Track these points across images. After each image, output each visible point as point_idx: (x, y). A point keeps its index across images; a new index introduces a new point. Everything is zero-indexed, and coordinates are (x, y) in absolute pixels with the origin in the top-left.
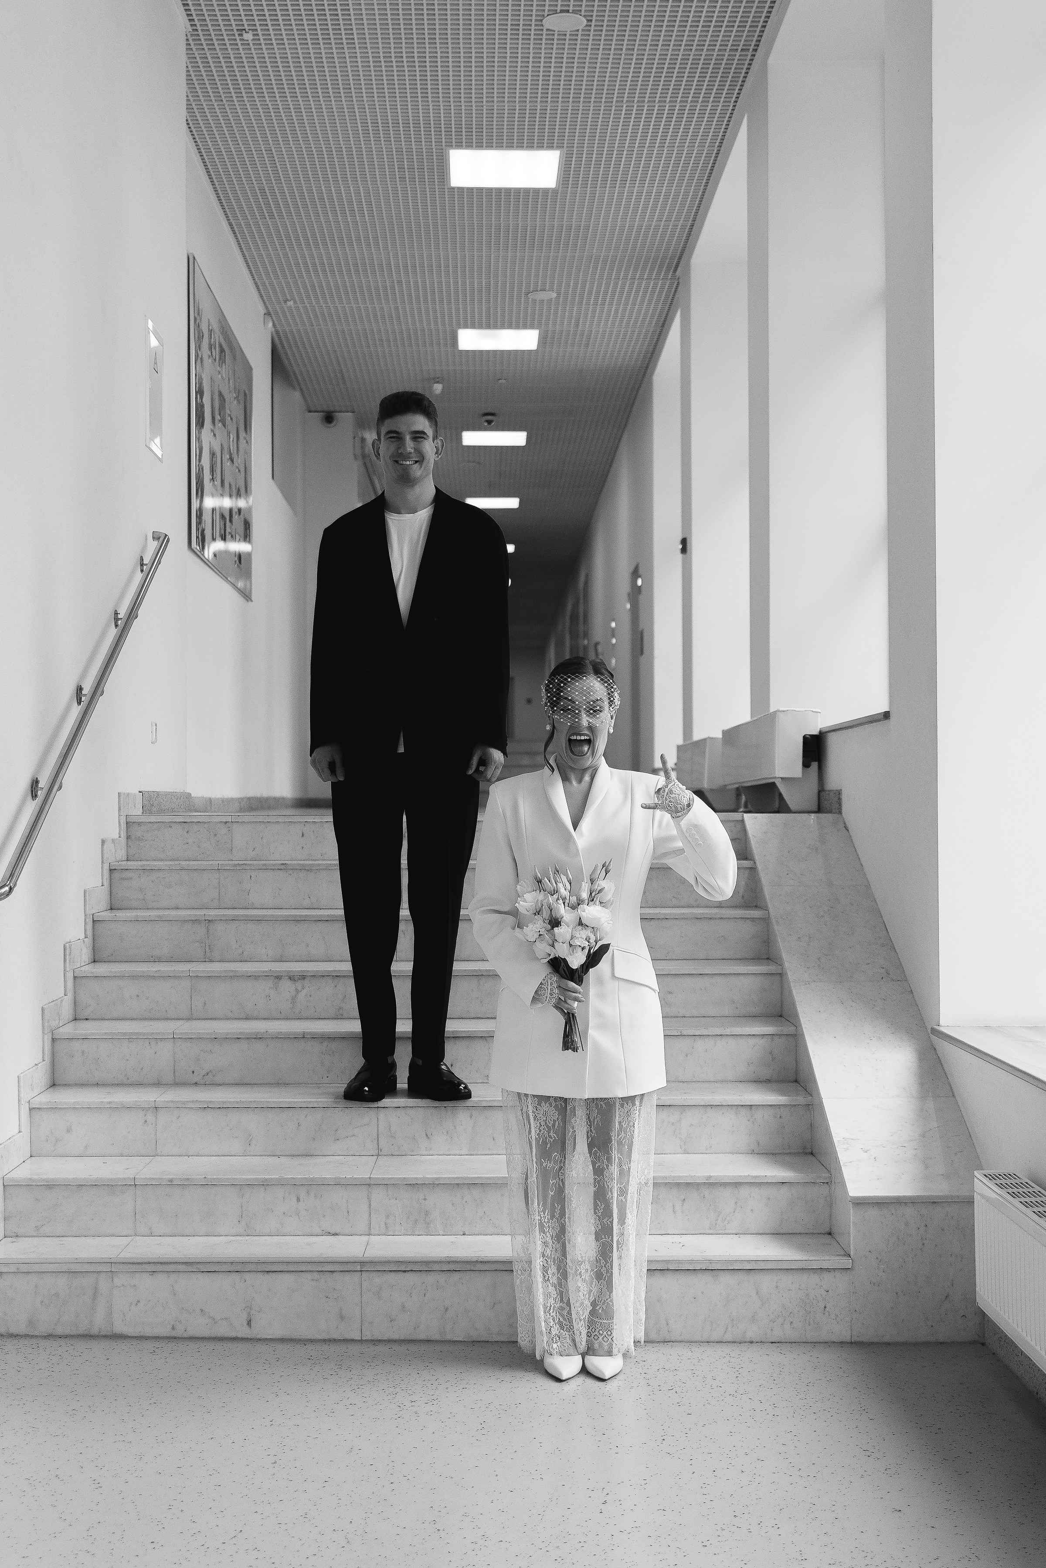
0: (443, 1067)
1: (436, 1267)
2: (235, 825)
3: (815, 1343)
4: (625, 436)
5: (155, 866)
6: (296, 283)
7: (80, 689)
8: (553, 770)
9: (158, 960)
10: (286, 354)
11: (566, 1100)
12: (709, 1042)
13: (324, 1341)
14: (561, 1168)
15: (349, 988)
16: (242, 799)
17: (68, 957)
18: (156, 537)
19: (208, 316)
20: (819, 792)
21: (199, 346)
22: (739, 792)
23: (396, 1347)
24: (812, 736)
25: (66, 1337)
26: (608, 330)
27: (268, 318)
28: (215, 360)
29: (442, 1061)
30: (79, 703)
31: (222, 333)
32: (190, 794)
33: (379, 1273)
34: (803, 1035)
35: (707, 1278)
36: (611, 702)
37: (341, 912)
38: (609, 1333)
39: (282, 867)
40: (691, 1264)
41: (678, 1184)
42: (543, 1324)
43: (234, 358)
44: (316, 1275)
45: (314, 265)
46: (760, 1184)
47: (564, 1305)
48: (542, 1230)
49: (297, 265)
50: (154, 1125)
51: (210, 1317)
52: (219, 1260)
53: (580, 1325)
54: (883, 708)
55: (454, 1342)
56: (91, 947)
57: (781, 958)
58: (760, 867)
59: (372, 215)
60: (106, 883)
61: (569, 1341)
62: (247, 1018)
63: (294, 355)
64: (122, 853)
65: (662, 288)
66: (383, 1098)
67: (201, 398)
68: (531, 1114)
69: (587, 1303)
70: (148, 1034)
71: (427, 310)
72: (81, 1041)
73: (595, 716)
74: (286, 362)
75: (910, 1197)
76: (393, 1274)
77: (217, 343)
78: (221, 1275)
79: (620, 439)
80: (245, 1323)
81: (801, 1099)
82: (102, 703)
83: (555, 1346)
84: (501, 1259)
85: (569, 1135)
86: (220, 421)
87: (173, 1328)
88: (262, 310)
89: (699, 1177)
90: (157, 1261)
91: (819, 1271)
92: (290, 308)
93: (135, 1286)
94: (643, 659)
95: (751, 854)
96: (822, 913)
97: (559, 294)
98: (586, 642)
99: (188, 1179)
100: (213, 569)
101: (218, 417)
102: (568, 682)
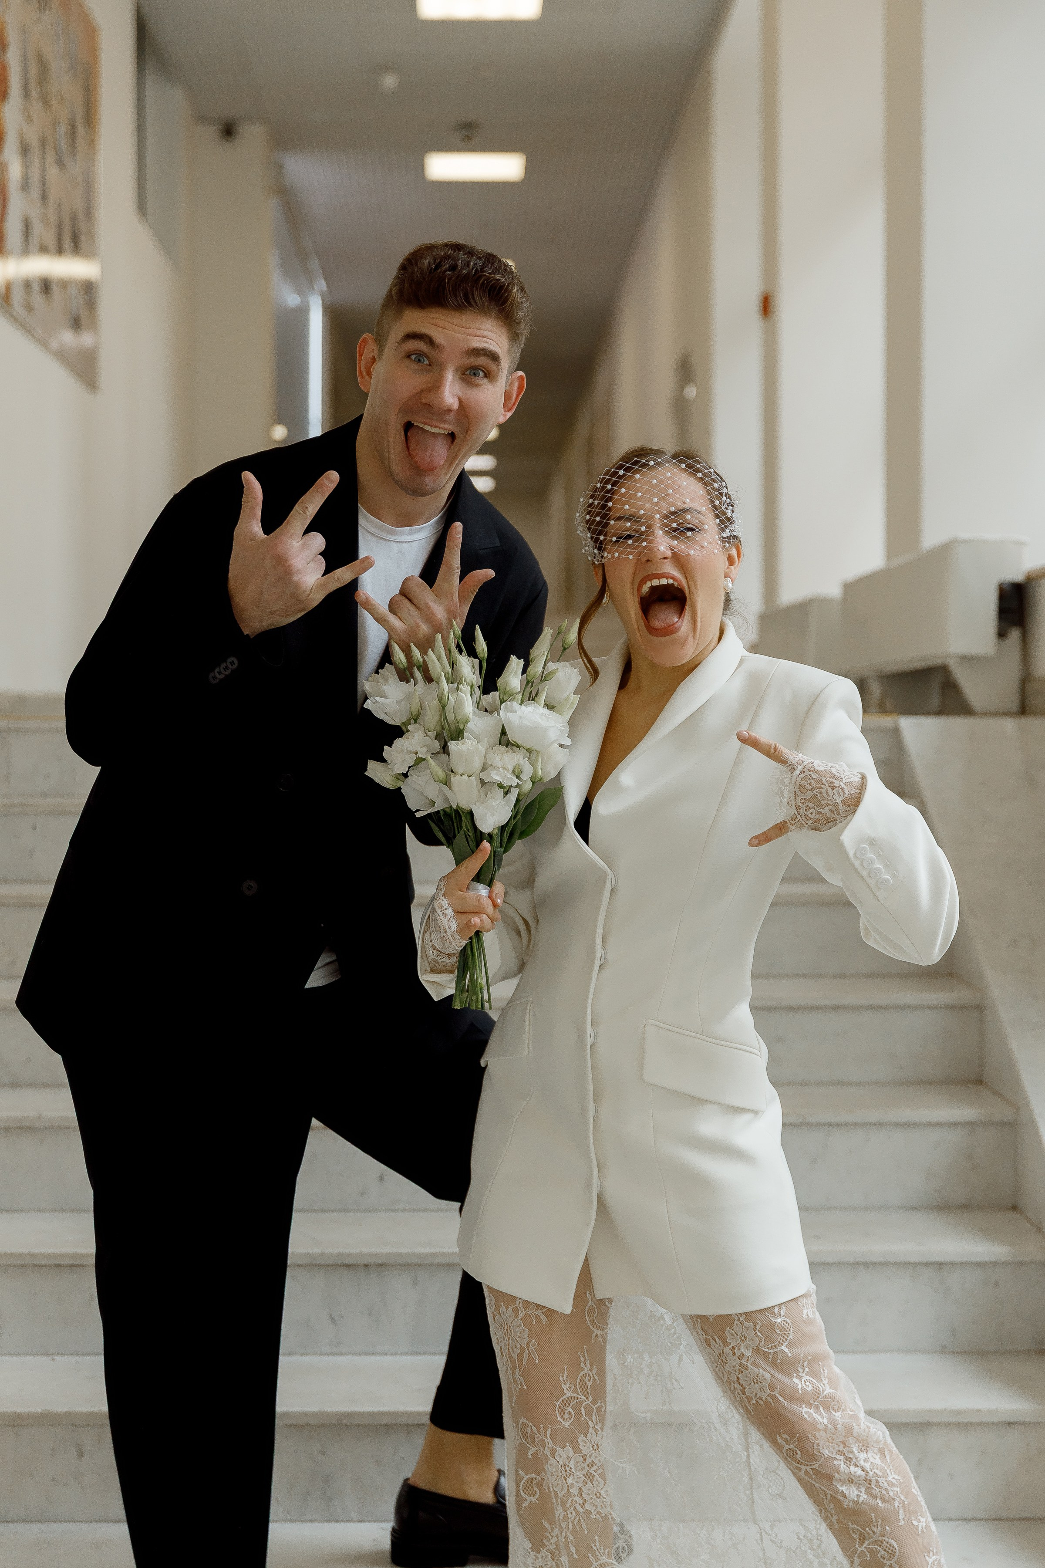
20: (1024, 680)
24: (1011, 585)
34: (1033, 1125)
43: (68, 5)
74: (161, 38)
95: (914, 785)
100: (27, 329)
101: (34, 93)
102: (620, 477)
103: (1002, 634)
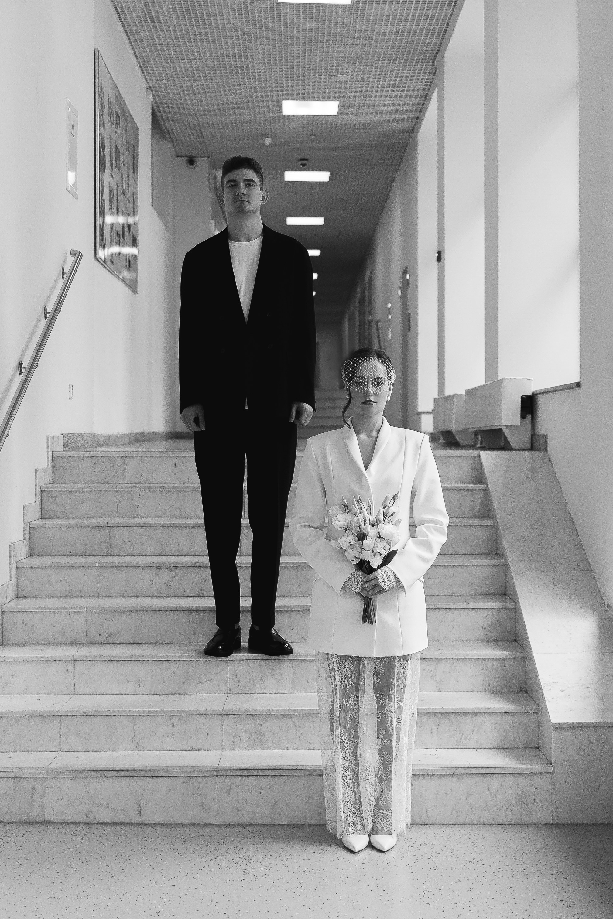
0: (273, 632)
1: (268, 773)
2: (128, 458)
3: (528, 825)
4: (398, 175)
5: (73, 488)
6: (169, 67)
7: (21, 364)
8: (350, 428)
9: (74, 555)
10: (162, 116)
11: (359, 658)
12: (456, 614)
13: (192, 825)
14: (355, 705)
15: (208, 574)
16: (131, 434)
17: (12, 554)
18: (73, 253)
19: (108, 94)
20: (532, 435)
21: (102, 114)
22: (476, 433)
23: (241, 829)
24: (527, 396)
25: (12, 823)
26: (387, 102)
27: (149, 91)
28: (113, 123)
29: (272, 627)
30: (20, 374)
31: (118, 104)
32: (95, 434)
33: (230, 778)
34: (520, 608)
35: (453, 780)
36: (389, 378)
37: (202, 521)
38: (388, 820)
39: (161, 489)
40: (443, 770)
41: (435, 714)
42: (343, 814)
43: (126, 121)
44: (186, 779)
45: (182, 54)
46: (491, 714)
47: (357, 801)
48: (343, 749)
49: (170, 55)
50: (73, 673)
51: (112, 809)
52: (119, 769)
53: (368, 815)
54: (577, 379)
55: (281, 825)
56: (28, 546)
57: (505, 554)
58: (491, 489)
59: (222, 21)
60: (39, 500)
61: (360, 826)
62: (137, 597)
63: (167, 116)
64: (49, 479)
65: (425, 73)
66: (232, 654)
67: (104, 151)
68: (336, 668)
69: (373, 799)
70: (68, 608)
71: (261, 88)
72: (21, 613)
73: (378, 386)
74: (161, 122)
75: (592, 723)
76: (239, 778)
77: (114, 111)
78: (120, 779)
79: (395, 177)
80: (137, 813)
81: (518, 654)
82: (37, 373)
83: (350, 829)
84: (313, 767)
85: (361, 682)
86: (116, 167)
87: (87, 817)
88: (145, 86)
89: (449, 709)
90: (75, 769)
91: (530, 775)
92: (165, 84)
93: (60, 787)
94: (410, 334)
95: (485, 479)
96: (534, 522)
97: (353, 77)
98: (370, 318)
99: (97, 711)
100: (111, 271)
101: (114, 164)
102: (360, 363)
103: (523, 416)
